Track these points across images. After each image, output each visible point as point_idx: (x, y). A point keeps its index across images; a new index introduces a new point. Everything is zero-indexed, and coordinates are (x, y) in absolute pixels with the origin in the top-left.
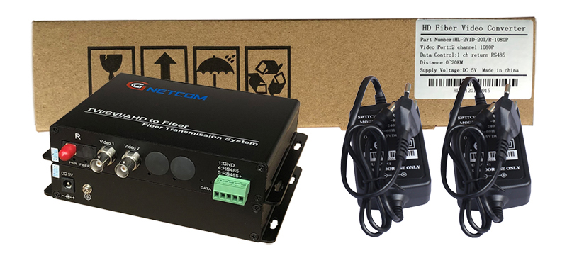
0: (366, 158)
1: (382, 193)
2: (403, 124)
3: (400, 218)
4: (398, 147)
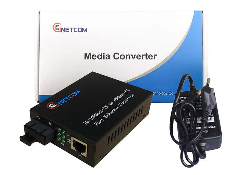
0: (184, 122)
1: (194, 142)
2: (206, 102)
3: (204, 156)
4: (203, 115)
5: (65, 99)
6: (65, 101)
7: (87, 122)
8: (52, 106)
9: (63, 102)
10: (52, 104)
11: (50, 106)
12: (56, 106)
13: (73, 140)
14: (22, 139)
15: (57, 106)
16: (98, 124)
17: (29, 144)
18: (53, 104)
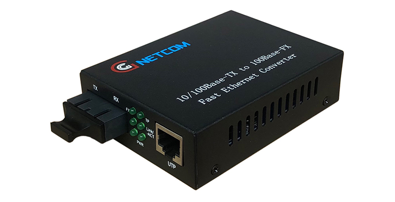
5: (152, 56)
6: (152, 59)
7: (184, 98)
8: (122, 67)
9: (147, 60)
10: (124, 64)
11: (119, 67)
12: (131, 67)
13: (158, 129)
14: (56, 128)
15: (133, 67)
16: (206, 102)
17: (70, 139)
18: (126, 65)
